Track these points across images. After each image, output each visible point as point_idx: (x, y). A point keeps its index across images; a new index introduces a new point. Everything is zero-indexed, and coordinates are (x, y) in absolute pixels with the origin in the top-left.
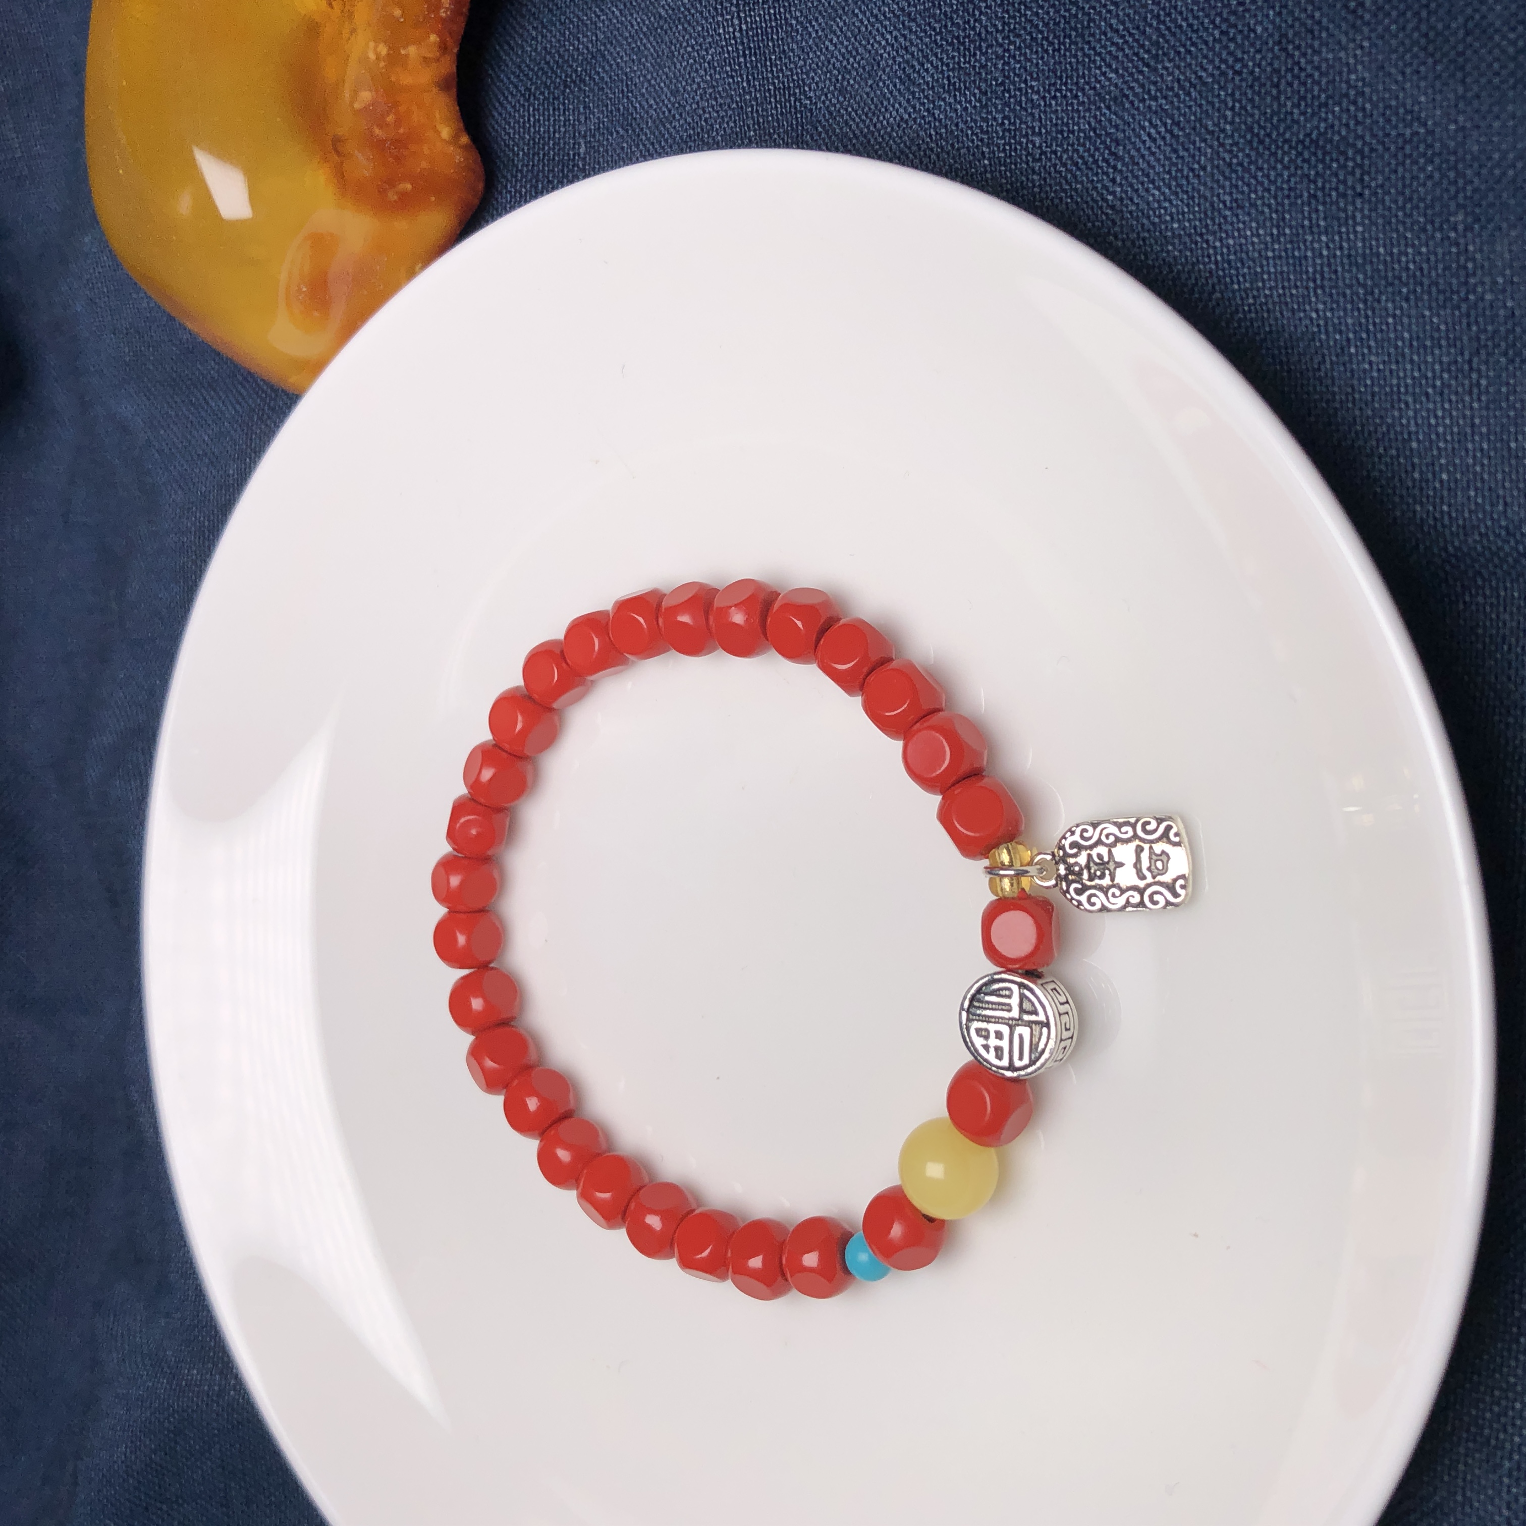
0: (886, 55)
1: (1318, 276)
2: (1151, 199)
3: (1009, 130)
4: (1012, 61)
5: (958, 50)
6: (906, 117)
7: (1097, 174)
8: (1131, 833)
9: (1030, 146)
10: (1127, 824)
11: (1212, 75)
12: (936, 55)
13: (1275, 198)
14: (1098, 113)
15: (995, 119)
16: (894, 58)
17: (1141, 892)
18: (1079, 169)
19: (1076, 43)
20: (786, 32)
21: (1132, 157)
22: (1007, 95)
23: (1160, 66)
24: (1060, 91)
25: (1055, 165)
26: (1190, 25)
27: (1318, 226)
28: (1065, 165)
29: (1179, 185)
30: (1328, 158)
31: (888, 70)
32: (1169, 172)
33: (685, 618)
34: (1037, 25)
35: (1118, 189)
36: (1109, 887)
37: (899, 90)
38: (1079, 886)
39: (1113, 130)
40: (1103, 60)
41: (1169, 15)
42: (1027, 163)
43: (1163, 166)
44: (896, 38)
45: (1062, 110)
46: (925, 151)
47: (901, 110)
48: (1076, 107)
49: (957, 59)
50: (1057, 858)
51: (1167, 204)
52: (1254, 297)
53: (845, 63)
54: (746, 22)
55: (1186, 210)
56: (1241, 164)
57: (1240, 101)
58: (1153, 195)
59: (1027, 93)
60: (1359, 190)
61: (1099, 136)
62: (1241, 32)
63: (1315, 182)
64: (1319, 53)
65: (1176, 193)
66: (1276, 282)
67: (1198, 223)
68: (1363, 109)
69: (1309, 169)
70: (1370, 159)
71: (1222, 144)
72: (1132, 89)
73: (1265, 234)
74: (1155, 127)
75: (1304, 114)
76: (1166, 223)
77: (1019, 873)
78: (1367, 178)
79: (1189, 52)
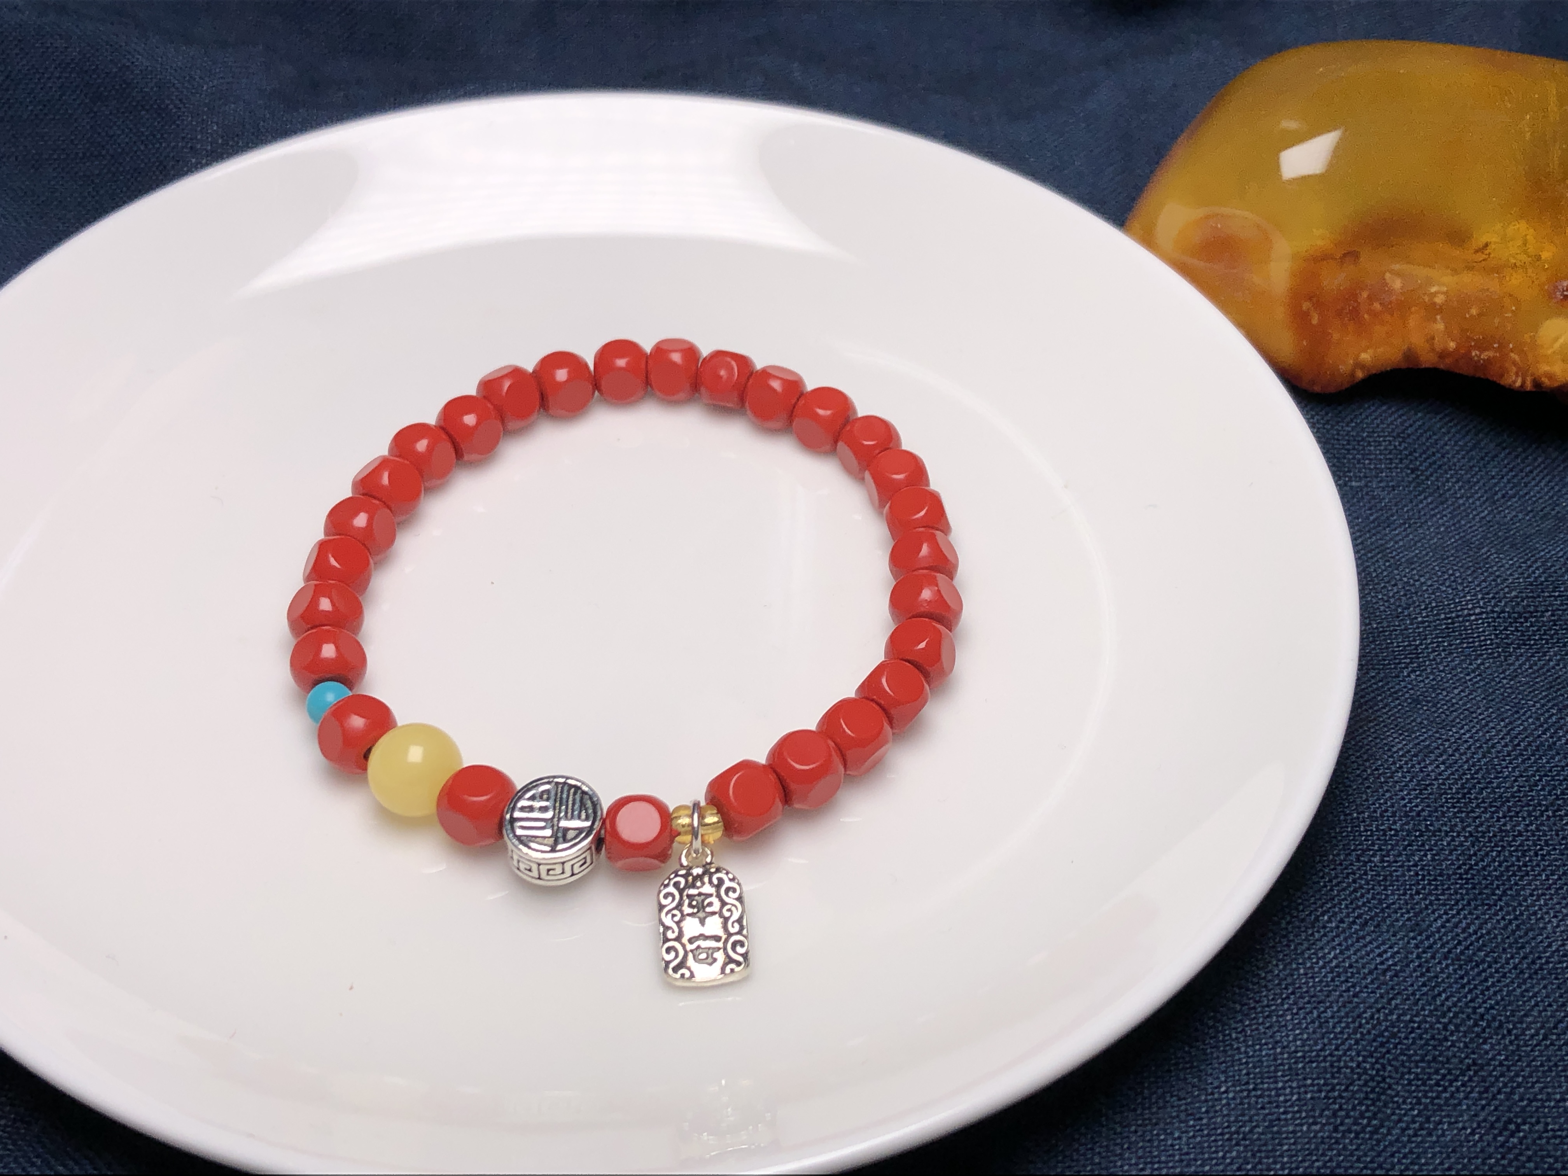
0: (1451, 733)
1: (1259, 1093)
3: (1385, 835)
4: (1449, 839)
5: (1458, 793)
6: (1395, 749)
7: (1347, 907)
8: (732, 930)
10: (742, 928)
11: (1442, 1005)
12: (1453, 774)
14: (1404, 911)
15: (1395, 823)
16: (1449, 740)
17: (678, 939)
18: (1351, 893)
19: (1468, 893)
20: (1470, 655)
21: (1364, 937)
22: (1417, 834)
23: (1449, 962)
24: (1423, 879)
25: (1354, 874)
26: (1488, 989)
27: (1306, 1093)
28: (1354, 881)
30: (1369, 1102)
31: (1437, 735)
32: (1351, 966)
33: (925, 550)
34: (1483, 860)
35: (1334, 925)
36: (681, 912)
37: (1419, 744)
38: (682, 886)
39: (1388, 922)
40: (1453, 916)
41: (1497, 971)
42: (1354, 850)
43: (1357, 961)
44: (1466, 741)
45: (1405, 881)
46: (1363, 765)
47: (1400, 746)
48: (1409, 892)
49: (1449, 791)
50: (708, 867)
51: (1321, 963)
52: (1237, 1038)
53: (1443, 702)
54: (1476, 620)
55: (1317, 980)
56: (1360, 1026)
57: (1419, 1028)
58: (1329, 953)
59: (1420, 851)
60: (1341, 1128)
61: (1383, 911)
62: (1484, 1031)
63: (1346, 1090)
64: (1466, 1098)
65: (1332, 972)
66: (1253, 1056)
67: (1304, 990)
68: (1416, 1135)
69: (1358, 1085)
70: (1370, 1139)
71: (1378, 1011)
72: (1428, 938)
73: (1297, 1046)
74: (1392, 957)
75: (1410, 1084)
76: (1304, 963)
77: (694, 833)
78: (1352, 1135)
79: (1463, 986)
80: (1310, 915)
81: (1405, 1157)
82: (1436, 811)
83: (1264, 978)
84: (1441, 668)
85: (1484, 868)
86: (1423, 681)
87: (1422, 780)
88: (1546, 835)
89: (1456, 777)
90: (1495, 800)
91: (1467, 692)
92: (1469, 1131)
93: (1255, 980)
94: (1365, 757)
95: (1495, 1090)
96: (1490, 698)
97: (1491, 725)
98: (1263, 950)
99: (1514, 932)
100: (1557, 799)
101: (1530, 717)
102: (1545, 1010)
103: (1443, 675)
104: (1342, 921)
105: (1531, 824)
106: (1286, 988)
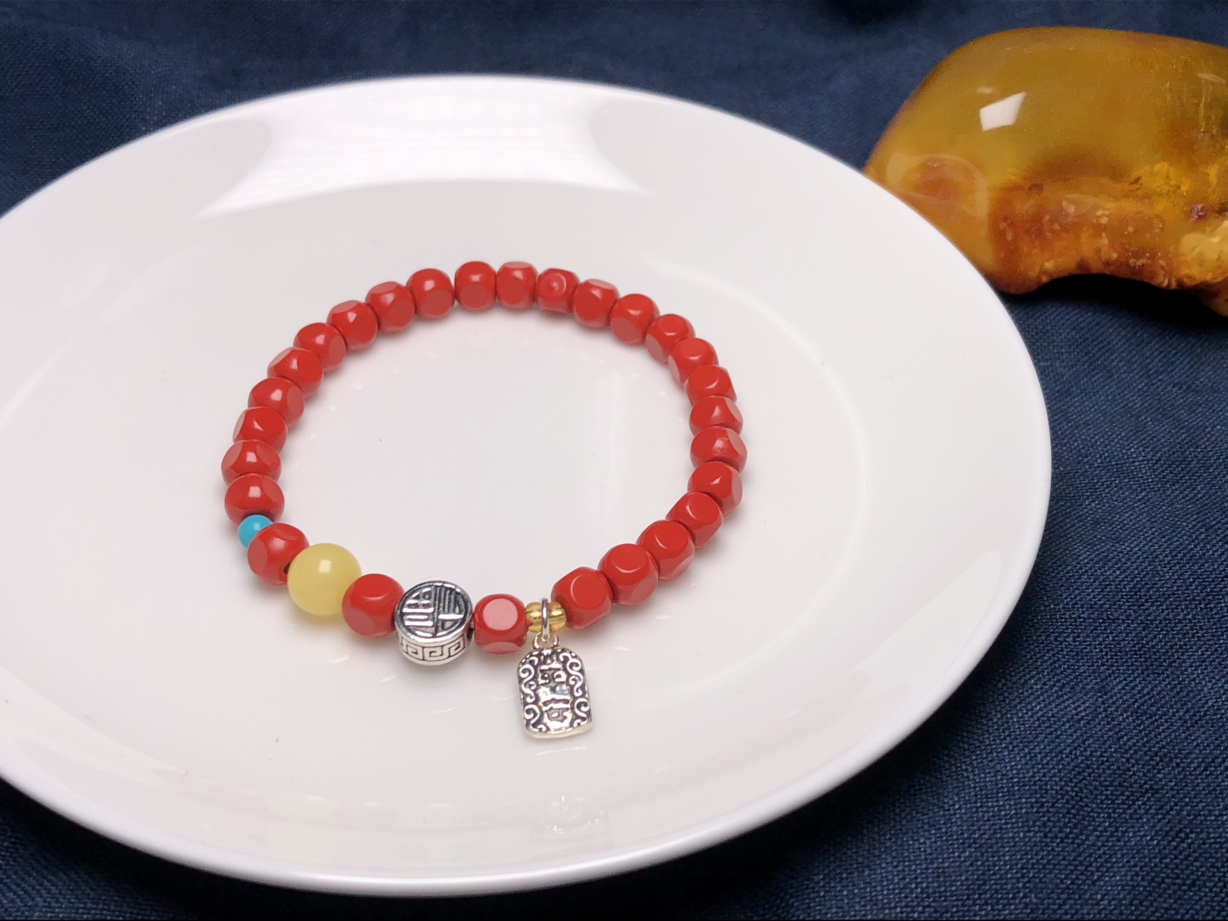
0: (1123, 547)
1: (985, 809)
2: (1034, 705)
3: (1076, 621)
4: (1126, 625)
6: (1081, 558)
7: (1048, 674)
8: (577, 694)
9: (1065, 635)
10: (584, 693)
11: (1125, 744)
12: (1126, 577)
13: (1039, 780)
14: (1092, 678)
15: (1083, 613)
16: (1122, 552)
17: (536, 702)
18: (1052, 664)
19: (1141, 665)
21: (1062, 696)
22: (1101, 621)
24: (1107, 654)
27: (1021, 808)
29: (1044, 722)
31: (1114, 548)
32: (1053, 716)
33: (717, 411)
34: (1152, 641)
35: (1039, 687)
36: (537, 682)
38: (536, 663)
39: (1080, 685)
40: (1131, 682)
41: (1166, 721)
42: (1053, 633)
43: (1057, 713)
44: (1136, 553)
45: (1093, 656)
48: (1095, 664)
49: (1124, 590)
50: (555, 648)
51: (1030, 713)
52: (966, 769)
53: (1117, 523)
55: (1027, 726)
56: (1062, 759)
57: (1107, 761)
58: (1036, 706)
59: (1104, 634)
60: (1049, 835)
61: (1076, 678)
62: (1158, 764)
63: (1053, 806)
64: (1146, 813)
65: (1038, 720)
66: (979, 782)
67: (1018, 733)
68: (1108, 841)
69: (1062, 803)
70: (1073, 843)
71: (1075, 749)
72: (1111, 697)
73: (1013, 774)
74: (1085, 710)
75: (1102, 803)
76: (1017, 714)
77: (544, 623)
78: (1058, 841)
79: (1140, 732)
80: (1020, 679)
81: (1100, 857)
82: (1115, 604)
83: (986, 725)
84: (1115, 499)
85: (1153, 647)
86: (1100, 508)
87: (1103, 581)
88: (1201, 622)
89: (1129, 579)
90: (1159, 596)
91: (1135, 515)
92: (1149, 838)
93: (979, 726)
94: (1058, 563)
95: (1168, 808)
96: (1153, 520)
97: (1154, 541)
98: (984, 704)
99: (1178, 693)
100: (1208, 595)
101: (1185, 535)
102: (1205, 749)
103: (1116, 503)
104: (1045, 684)
105: (1188, 614)
106: (1003, 732)
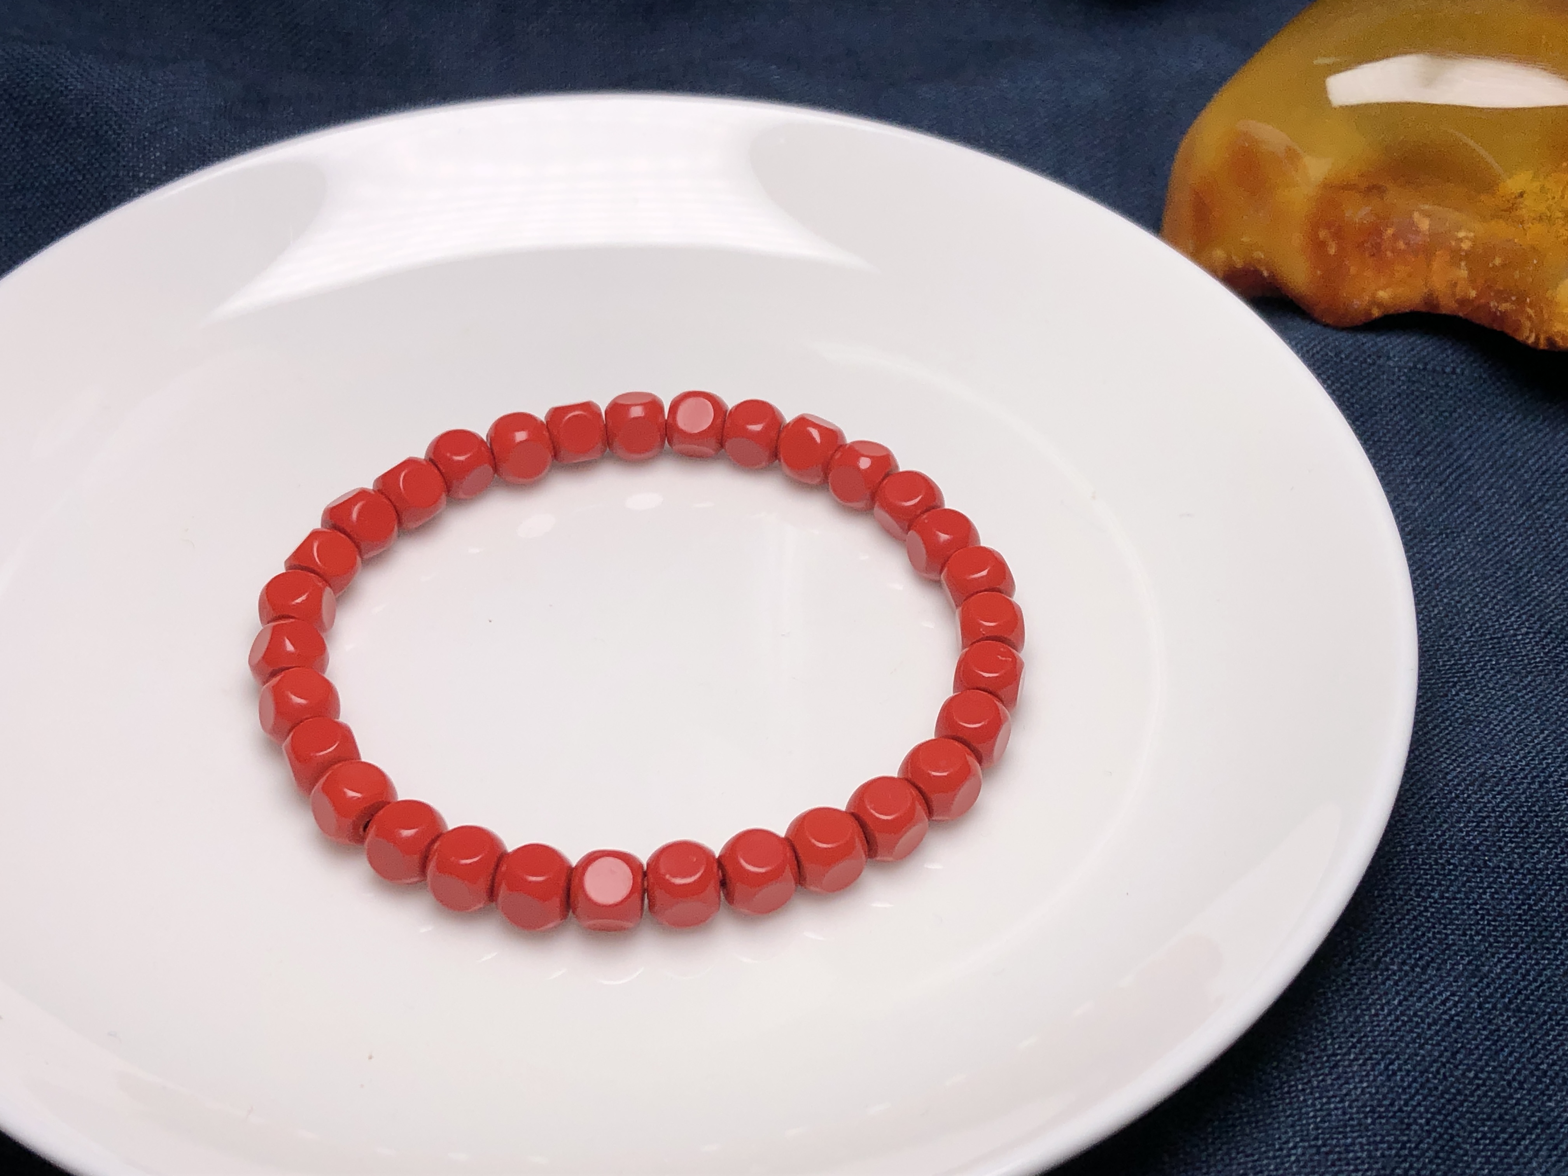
0: (1506, 760)
1: (1328, 1149)
2: (1390, 996)
3: (1444, 869)
4: (1507, 876)
5: (1515, 827)
6: (1449, 777)
7: (1408, 948)
9: (1430, 888)
13: (1400, 1111)
16: (1504, 768)
18: (1413, 931)
19: (1527, 936)
20: (1519, 673)
21: (1426, 982)
22: (1476, 869)
23: (1510, 1013)
24: (1483, 918)
25: (1414, 910)
26: (1549, 1043)
27: (1376, 1150)
28: (1415, 919)
29: (1405, 1023)
30: (1439, 1161)
31: (1492, 762)
32: (1415, 1015)
34: (1541, 900)
35: (1396, 967)
37: (1474, 772)
39: (1449, 965)
40: (1513, 961)
41: (1558, 1024)
42: (1413, 885)
43: (1421, 1011)
44: (1522, 770)
45: (1464, 920)
55: (1382, 1029)
57: (1484, 1084)
58: (1394, 999)
59: (1479, 888)
61: (1443, 953)
67: (1371, 1038)
69: (1428, 1143)
71: (1444, 1065)
72: (1489, 985)
73: (1366, 1100)
80: (1373, 955)
87: (1480, 811)
89: (1513, 809)
91: (1519, 711)
98: (1326, 994)
